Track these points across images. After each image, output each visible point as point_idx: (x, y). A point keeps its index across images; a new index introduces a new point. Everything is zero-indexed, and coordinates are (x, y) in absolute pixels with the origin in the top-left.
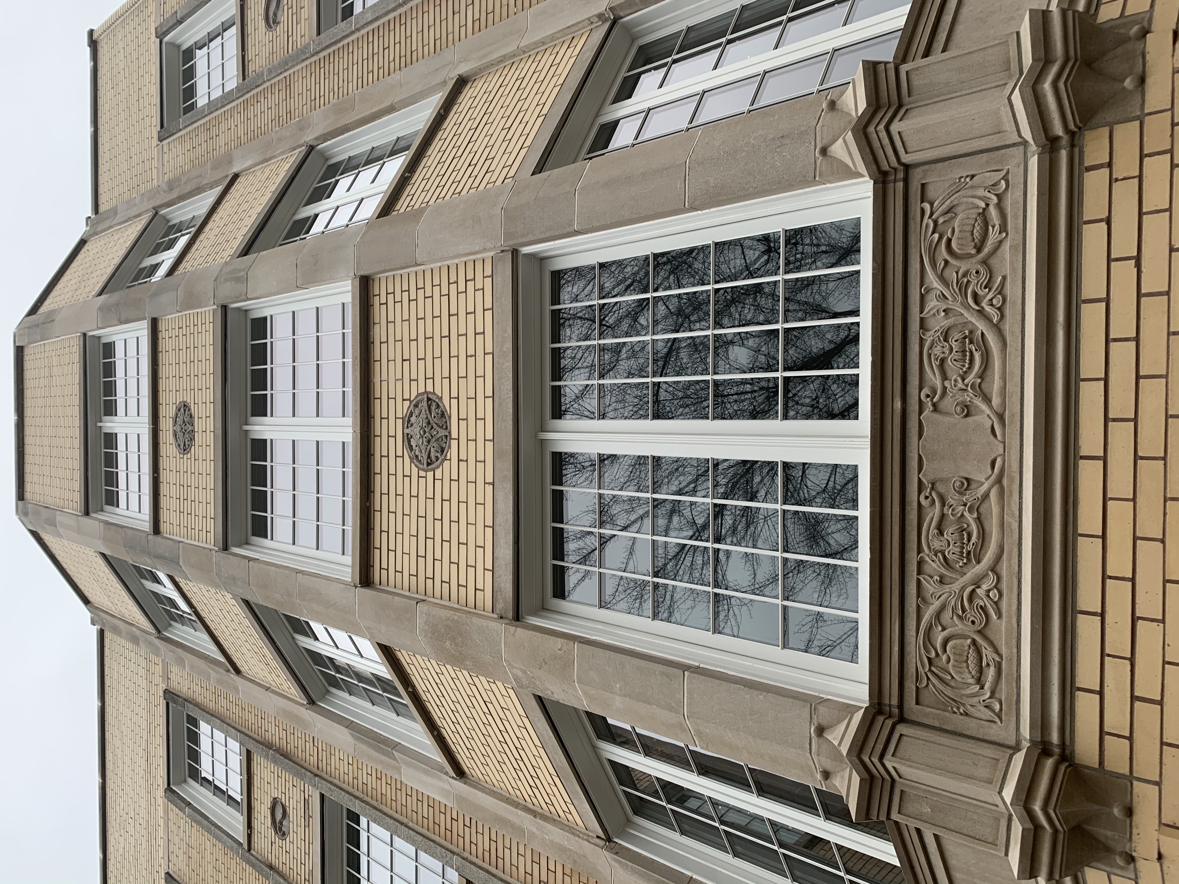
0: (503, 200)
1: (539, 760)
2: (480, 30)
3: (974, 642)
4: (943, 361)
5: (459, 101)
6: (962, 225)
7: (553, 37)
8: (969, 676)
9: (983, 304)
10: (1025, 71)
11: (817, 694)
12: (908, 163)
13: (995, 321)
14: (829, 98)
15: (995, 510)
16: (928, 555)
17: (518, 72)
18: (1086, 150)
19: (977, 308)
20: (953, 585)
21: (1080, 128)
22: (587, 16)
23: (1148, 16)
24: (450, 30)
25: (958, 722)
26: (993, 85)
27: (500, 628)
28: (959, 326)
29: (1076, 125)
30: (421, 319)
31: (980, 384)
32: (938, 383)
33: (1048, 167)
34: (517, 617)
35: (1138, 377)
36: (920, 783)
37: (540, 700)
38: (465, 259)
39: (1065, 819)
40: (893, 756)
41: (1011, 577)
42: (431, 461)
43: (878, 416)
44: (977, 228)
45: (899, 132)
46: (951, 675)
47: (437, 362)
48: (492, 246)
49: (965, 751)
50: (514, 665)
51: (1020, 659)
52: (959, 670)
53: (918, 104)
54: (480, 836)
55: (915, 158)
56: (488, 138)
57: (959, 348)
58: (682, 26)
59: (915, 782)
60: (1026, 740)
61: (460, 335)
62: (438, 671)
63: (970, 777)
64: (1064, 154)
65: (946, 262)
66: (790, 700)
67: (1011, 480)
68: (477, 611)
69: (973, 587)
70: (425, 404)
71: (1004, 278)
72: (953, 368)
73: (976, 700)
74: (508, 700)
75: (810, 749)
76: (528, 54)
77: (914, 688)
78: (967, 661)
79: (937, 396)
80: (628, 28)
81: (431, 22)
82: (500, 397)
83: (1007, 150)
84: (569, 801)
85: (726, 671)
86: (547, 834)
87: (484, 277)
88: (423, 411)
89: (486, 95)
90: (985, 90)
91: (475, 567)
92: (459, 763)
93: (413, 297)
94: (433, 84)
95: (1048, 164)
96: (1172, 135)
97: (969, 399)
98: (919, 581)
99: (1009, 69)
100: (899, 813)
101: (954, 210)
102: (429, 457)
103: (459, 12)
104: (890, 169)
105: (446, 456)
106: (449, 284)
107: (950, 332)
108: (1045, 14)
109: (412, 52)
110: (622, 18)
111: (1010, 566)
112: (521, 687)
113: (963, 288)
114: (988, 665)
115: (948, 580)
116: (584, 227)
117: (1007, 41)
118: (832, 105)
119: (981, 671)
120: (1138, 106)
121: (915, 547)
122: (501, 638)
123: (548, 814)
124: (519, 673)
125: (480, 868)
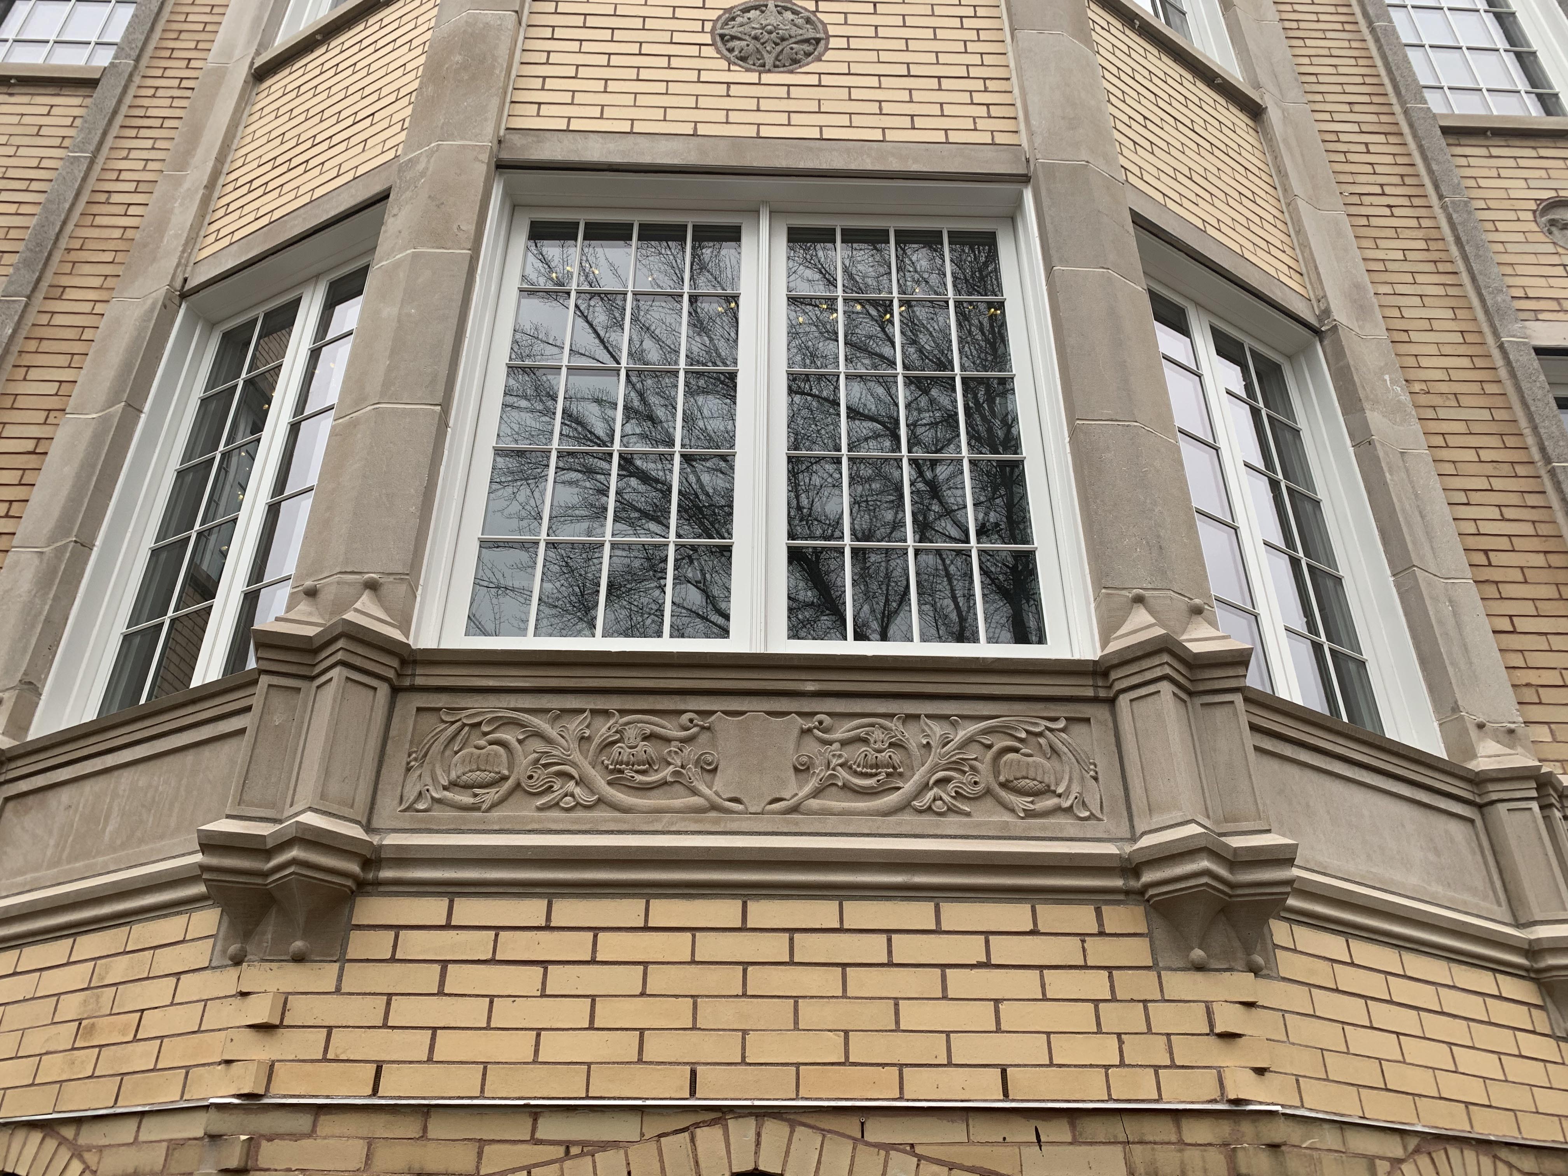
0: (1099, 165)
1: (292, 195)
2: (1324, 141)
3: (505, 778)
4: (865, 741)
5: (1231, 108)
6: (1036, 765)
7: (1305, 245)
8: (459, 773)
9: (935, 790)
10: (1223, 839)
11: (421, 582)
12: (1117, 702)
13: (915, 802)
14: (1206, 607)
15: (677, 803)
16: (616, 723)
17: (1263, 194)
18: (1121, 909)
19: (931, 782)
20: (579, 753)
21: (1148, 901)
22: (1328, 294)
23: (1274, 975)
24: (1329, 98)
25: (397, 760)
26: (1208, 802)
27: (487, 141)
28: (908, 761)
29: (1152, 896)
30: (935, 34)
31: (836, 785)
32: (838, 735)
33: (1103, 865)
34: (501, 166)
35: (844, 966)
36: (312, 711)
37: (384, 197)
38: (1019, 104)
39: (283, 885)
40: (347, 678)
41: (592, 822)
42: (728, 41)
43: (796, 663)
44: (1032, 784)
45: (1159, 692)
46: (460, 750)
47: (873, 56)
48: (1036, 145)
49: (360, 768)
50: (433, 159)
51: (485, 833)
52: (467, 760)
53: (1191, 714)
54: (168, 102)
55: (1125, 710)
56: (1180, 147)
57: (881, 761)
58: (1302, 423)
59: (313, 705)
60: (381, 840)
61: (910, 92)
62: (415, 43)
63: (327, 773)
64: (1119, 883)
65: (989, 747)
66: (412, 548)
67: (716, 821)
68: (507, 105)
69: (577, 776)
70: (811, 34)
71: (968, 814)
72: (856, 753)
73: (428, 780)
74: (378, 150)
75: (346, 573)
76: (1285, 210)
77: (440, 705)
78: (478, 769)
79: (821, 734)
80: (1306, 350)
81: (1341, 70)
82: (820, 150)
83: (1127, 820)
84: (235, 238)
85: (444, 463)
86: (181, 205)
87: (992, 132)
88: (801, 32)
89: (1236, 147)
90: (1203, 793)
91: (572, 104)
92: (275, 73)
93: (967, 23)
94: (1258, 70)
95: (1108, 865)
96: (1132, 1000)
97: (817, 772)
98: (583, 711)
99: (1226, 820)
100: (270, 686)
101: (1055, 756)
102: (733, 38)
103: (1351, 112)
104: (1111, 680)
105: (735, 64)
106: (985, 79)
107: (901, 750)
108: (1290, 862)
109: (1303, 39)
110: (1321, 342)
111: (605, 821)
112: (400, 170)
113: (956, 766)
114: (476, 795)
115: (585, 746)
116: (1057, 279)
117: (1260, 819)
118: (1197, 611)
119: (467, 787)
120: (1169, 964)
121: (627, 707)
122: (471, 140)
123: (212, 208)
124: (421, 167)
125: (120, 102)
